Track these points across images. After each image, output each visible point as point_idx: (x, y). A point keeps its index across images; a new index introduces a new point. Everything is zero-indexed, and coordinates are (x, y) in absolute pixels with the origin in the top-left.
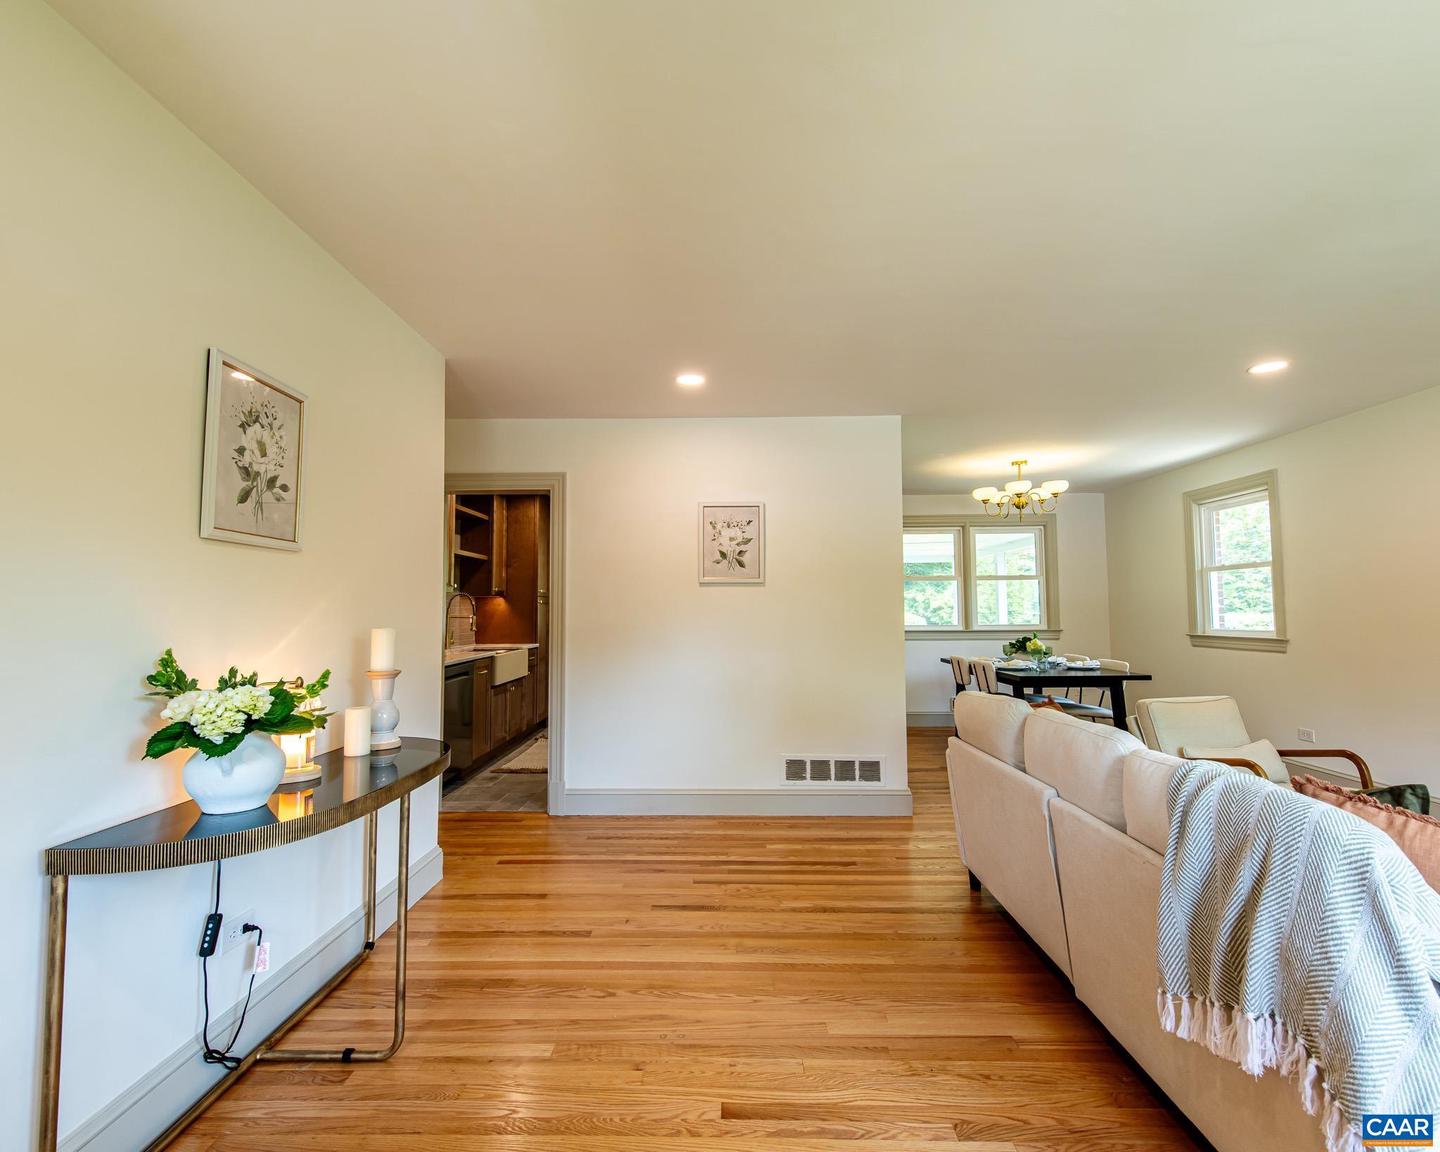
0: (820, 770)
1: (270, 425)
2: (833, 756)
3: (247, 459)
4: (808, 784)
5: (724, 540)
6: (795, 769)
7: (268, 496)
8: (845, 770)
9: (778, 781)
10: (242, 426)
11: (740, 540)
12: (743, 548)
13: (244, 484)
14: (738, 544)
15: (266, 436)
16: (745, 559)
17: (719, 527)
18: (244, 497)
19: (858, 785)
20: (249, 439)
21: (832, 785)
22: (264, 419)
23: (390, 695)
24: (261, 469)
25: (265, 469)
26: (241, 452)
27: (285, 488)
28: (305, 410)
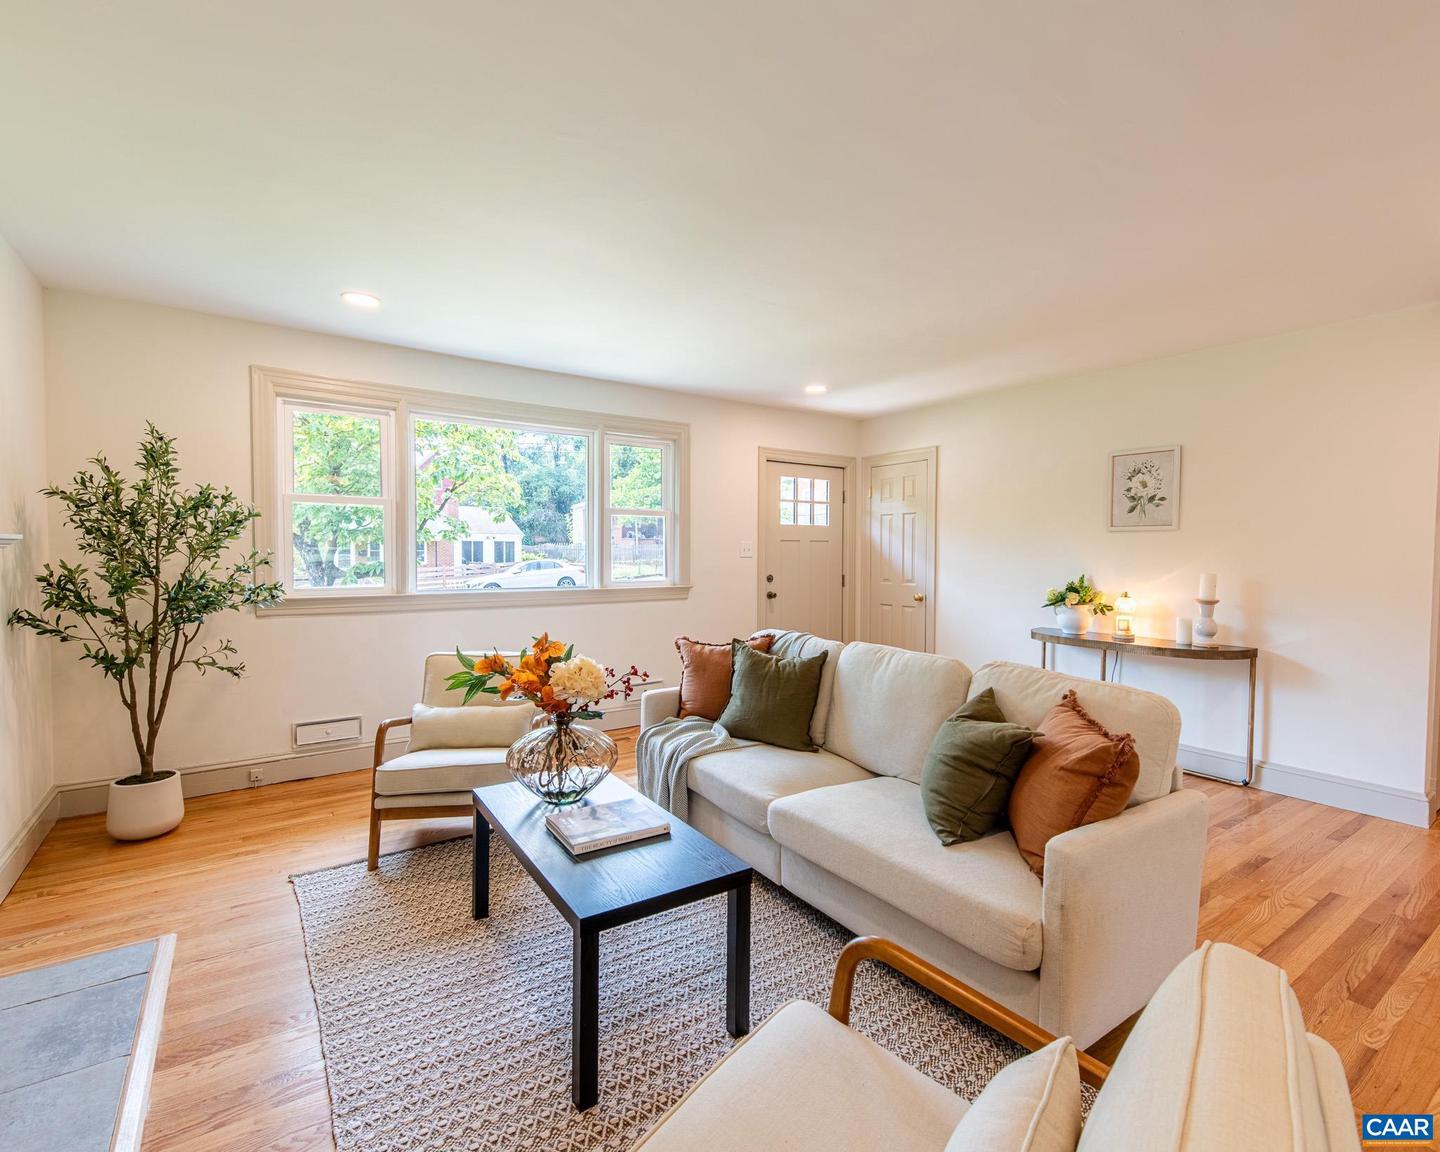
1: (1149, 472)
3: (1132, 493)
7: (1150, 507)
10: (1129, 478)
13: (1132, 504)
15: (1147, 478)
18: (1132, 510)
20: (1135, 483)
22: (1144, 470)
23: (1209, 615)
24: (1144, 494)
25: (1146, 493)
26: (1129, 490)
27: (1162, 499)
28: (1177, 453)
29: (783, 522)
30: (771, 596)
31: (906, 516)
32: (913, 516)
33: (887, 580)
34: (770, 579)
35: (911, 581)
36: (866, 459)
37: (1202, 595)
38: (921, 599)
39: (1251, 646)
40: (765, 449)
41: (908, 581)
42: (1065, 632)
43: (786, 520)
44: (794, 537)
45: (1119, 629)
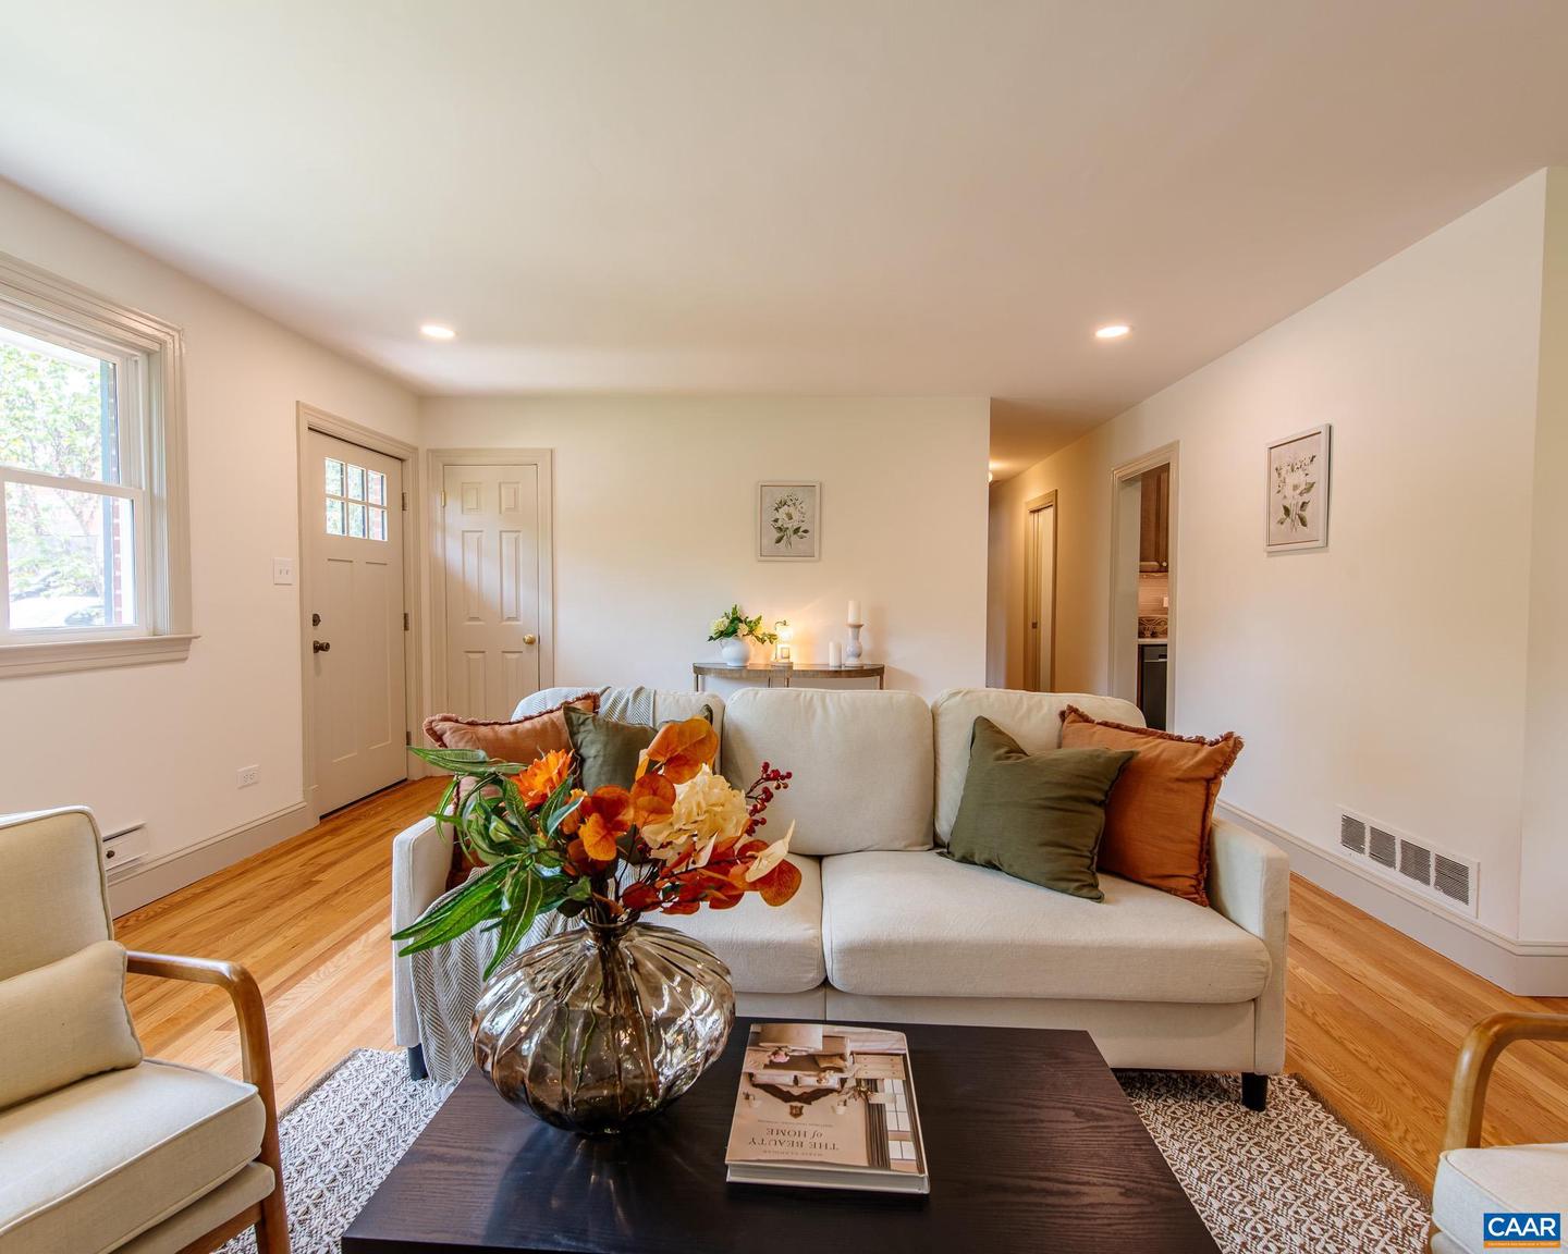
0: (1382, 847)
1: (794, 504)
2: (1401, 832)
3: (779, 524)
4: (1363, 861)
5: (1288, 491)
6: (1352, 833)
7: (794, 538)
8: (1416, 861)
9: (1329, 840)
10: (776, 509)
11: (1303, 487)
12: (1306, 498)
13: (779, 535)
14: (1301, 494)
15: (792, 510)
16: (1307, 514)
17: (1283, 472)
18: (779, 541)
19: (1431, 894)
20: (781, 514)
21: (1394, 876)
22: (790, 503)
23: (856, 637)
24: (789, 526)
25: (792, 525)
26: (776, 521)
27: (806, 531)
28: (818, 488)
29: (330, 530)
30: (319, 648)
31: (504, 534)
32: (515, 535)
33: (477, 619)
34: (316, 620)
35: (516, 619)
36: (434, 453)
37: (851, 620)
38: (531, 642)
39: (879, 662)
40: (306, 406)
41: (509, 619)
42: (732, 665)
43: (333, 526)
44: (345, 553)
45: (783, 658)
